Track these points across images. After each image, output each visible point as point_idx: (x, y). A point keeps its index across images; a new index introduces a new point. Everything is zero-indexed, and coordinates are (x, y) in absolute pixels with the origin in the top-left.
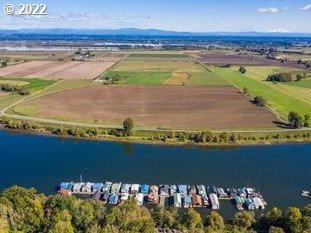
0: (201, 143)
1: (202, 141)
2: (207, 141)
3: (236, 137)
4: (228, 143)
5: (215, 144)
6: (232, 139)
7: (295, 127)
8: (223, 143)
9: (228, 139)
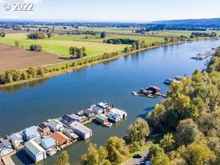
0: (7, 85)
1: (8, 81)
2: (14, 80)
3: (43, 70)
4: (36, 78)
5: (24, 81)
6: (39, 73)
7: (78, 57)
8: (32, 79)
9: (35, 73)
